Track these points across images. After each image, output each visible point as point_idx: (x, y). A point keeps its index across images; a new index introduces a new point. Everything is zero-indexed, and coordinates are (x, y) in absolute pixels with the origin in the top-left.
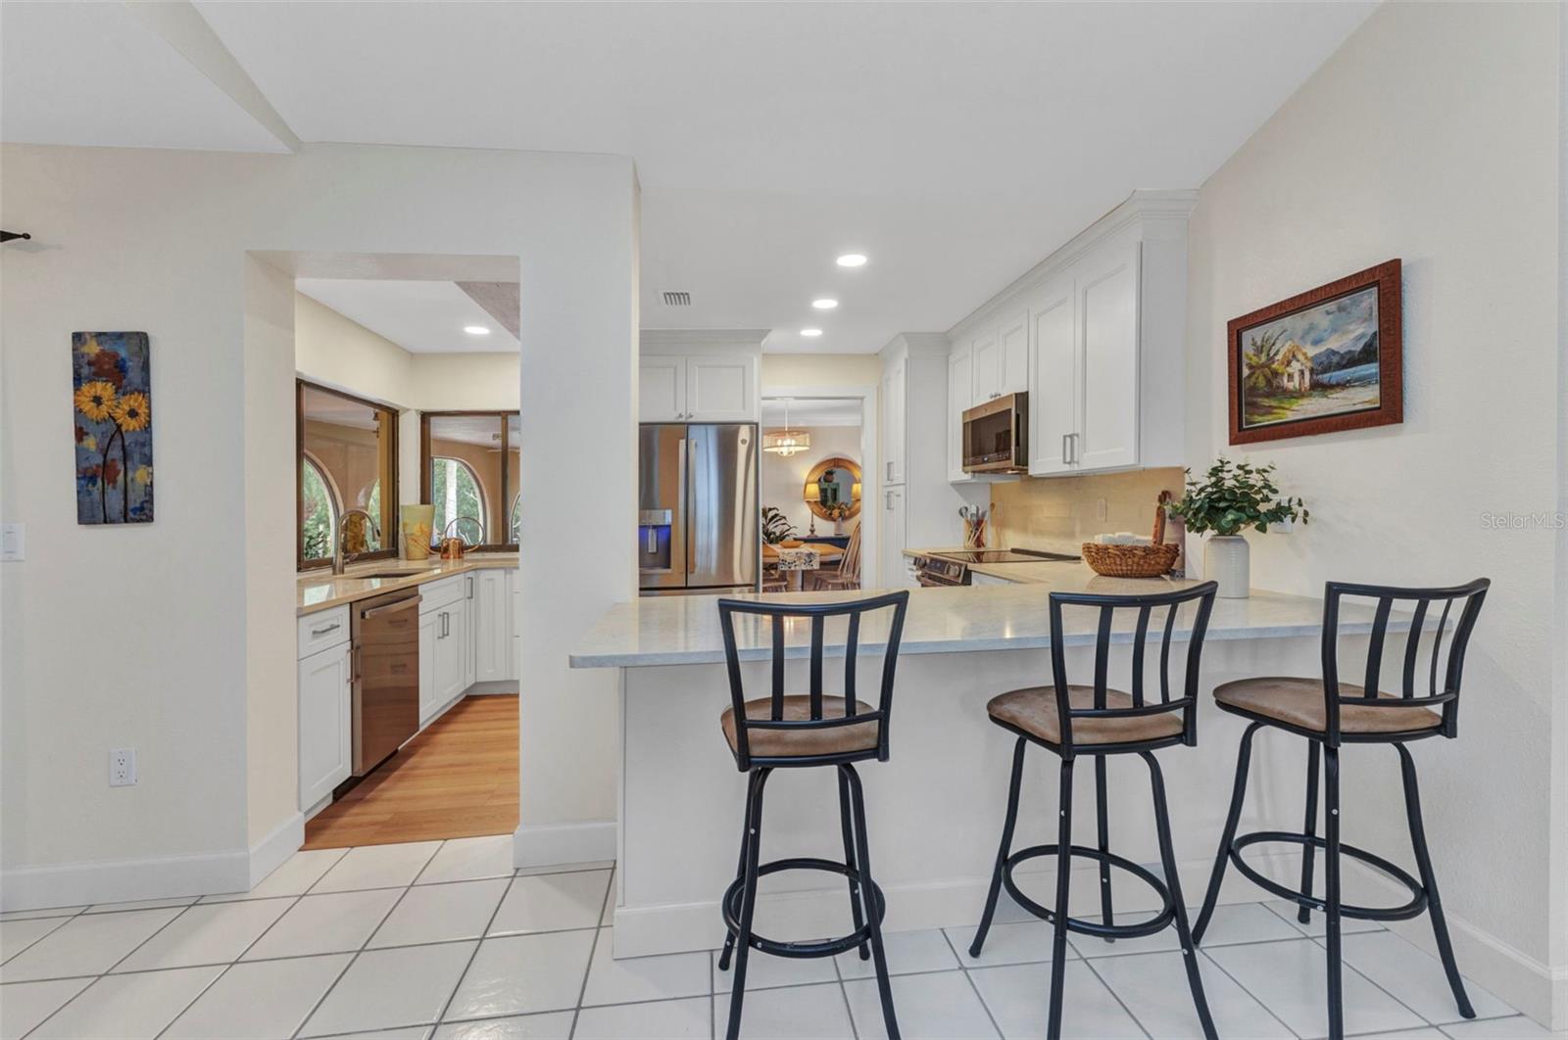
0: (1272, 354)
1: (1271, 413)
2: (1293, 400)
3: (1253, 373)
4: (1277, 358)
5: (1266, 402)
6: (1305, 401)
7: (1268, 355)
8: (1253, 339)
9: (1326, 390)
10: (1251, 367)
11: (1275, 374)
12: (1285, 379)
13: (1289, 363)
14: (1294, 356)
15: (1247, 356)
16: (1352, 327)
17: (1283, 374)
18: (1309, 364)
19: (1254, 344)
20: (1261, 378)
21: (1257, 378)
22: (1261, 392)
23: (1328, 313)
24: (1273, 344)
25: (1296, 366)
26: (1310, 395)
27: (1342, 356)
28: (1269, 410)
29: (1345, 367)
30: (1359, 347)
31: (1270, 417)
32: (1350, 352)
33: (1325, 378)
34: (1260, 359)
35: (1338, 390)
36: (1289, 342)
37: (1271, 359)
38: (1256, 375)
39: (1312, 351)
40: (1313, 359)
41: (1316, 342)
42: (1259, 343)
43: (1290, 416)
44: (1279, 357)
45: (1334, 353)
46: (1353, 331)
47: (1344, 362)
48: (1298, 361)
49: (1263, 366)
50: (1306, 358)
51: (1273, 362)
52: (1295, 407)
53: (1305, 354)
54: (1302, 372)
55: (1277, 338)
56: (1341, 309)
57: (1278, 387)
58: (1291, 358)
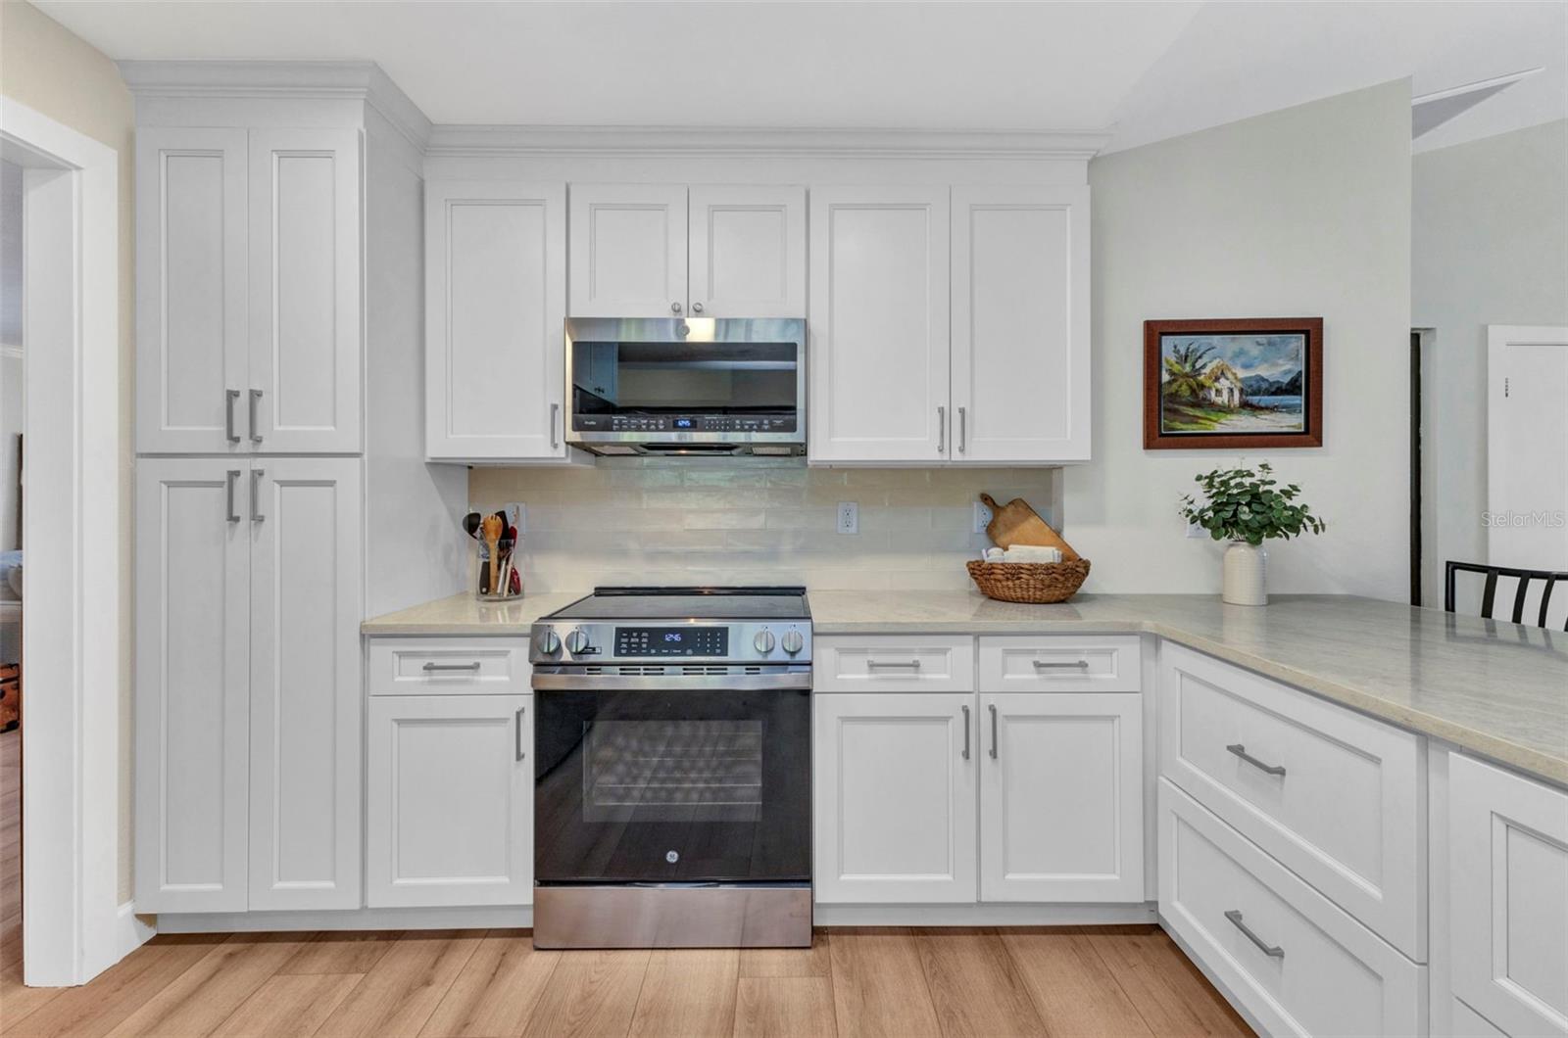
0: (1198, 366)
1: (1196, 423)
2: (1220, 414)
3: (1174, 380)
4: (1203, 371)
5: (1191, 411)
6: (1234, 417)
7: (1194, 366)
8: (1175, 347)
9: (1255, 411)
10: (1172, 373)
11: (1202, 386)
12: (1213, 393)
13: (1217, 379)
14: (1222, 373)
15: (1167, 362)
16: (1281, 362)
17: (1210, 388)
18: (1239, 385)
19: (1177, 351)
20: (1184, 387)
21: (1180, 386)
22: (1184, 400)
23: (1258, 344)
24: (1200, 357)
25: (1224, 384)
26: (1239, 413)
27: (1271, 384)
28: (1194, 420)
29: (1274, 394)
30: (1286, 379)
31: (1195, 426)
32: (1278, 382)
33: (1254, 399)
34: (1184, 368)
35: (1267, 412)
36: (1218, 360)
37: (1196, 372)
38: (1178, 383)
39: (1242, 374)
40: (1242, 381)
41: (1246, 367)
42: (1183, 352)
43: (1218, 429)
44: (1207, 370)
45: (1263, 380)
46: (1282, 365)
47: (1273, 389)
48: (1227, 379)
49: (1186, 375)
50: (1236, 378)
51: (1199, 375)
52: (1223, 421)
53: (1235, 374)
54: (1231, 390)
55: (1204, 353)
56: (1270, 344)
57: (1204, 399)
58: (1219, 373)
